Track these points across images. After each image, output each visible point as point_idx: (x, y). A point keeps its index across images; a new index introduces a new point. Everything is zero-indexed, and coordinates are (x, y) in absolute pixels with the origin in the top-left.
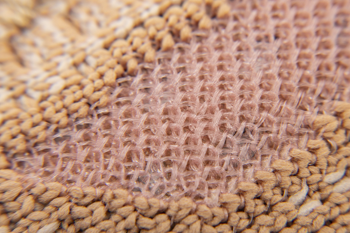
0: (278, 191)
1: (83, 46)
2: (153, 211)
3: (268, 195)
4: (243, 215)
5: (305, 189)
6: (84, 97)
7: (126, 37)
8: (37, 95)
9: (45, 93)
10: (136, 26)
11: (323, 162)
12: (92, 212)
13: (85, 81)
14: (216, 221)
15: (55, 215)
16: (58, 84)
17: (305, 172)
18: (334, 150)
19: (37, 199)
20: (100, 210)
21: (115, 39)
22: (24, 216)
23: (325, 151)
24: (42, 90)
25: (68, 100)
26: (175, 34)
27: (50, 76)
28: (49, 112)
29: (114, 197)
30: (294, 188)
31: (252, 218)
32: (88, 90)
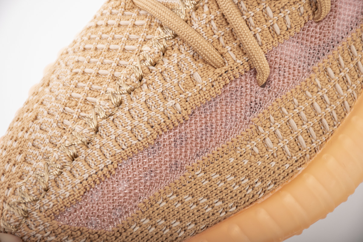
0: (128, 225)
1: (75, 182)
2: (94, 233)
3: (125, 227)
4: (118, 233)
5: (135, 224)
6: (75, 199)
7: (87, 179)
8: (62, 197)
9: (65, 197)
10: (89, 176)
11: (140, 217)
12: (77, 234)
13: (75, 194)
14: (111, 235)
15: (67, 234)
16: (68, 194)
17: (135, 220)
18: (143, 213)
19: (62, 229)
20: (79, 233)
21: (84, 180)
22: (59, 234)
23: (141, 213)
24: (63, 196)
25: (71, 200)
26: (100, 179)
27: (66, 192)
28: (65, 203)
29: (83, 229)
30: (132, 224)
31: (121, 234)
32: (76, 197)
